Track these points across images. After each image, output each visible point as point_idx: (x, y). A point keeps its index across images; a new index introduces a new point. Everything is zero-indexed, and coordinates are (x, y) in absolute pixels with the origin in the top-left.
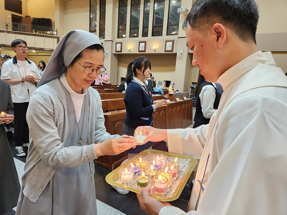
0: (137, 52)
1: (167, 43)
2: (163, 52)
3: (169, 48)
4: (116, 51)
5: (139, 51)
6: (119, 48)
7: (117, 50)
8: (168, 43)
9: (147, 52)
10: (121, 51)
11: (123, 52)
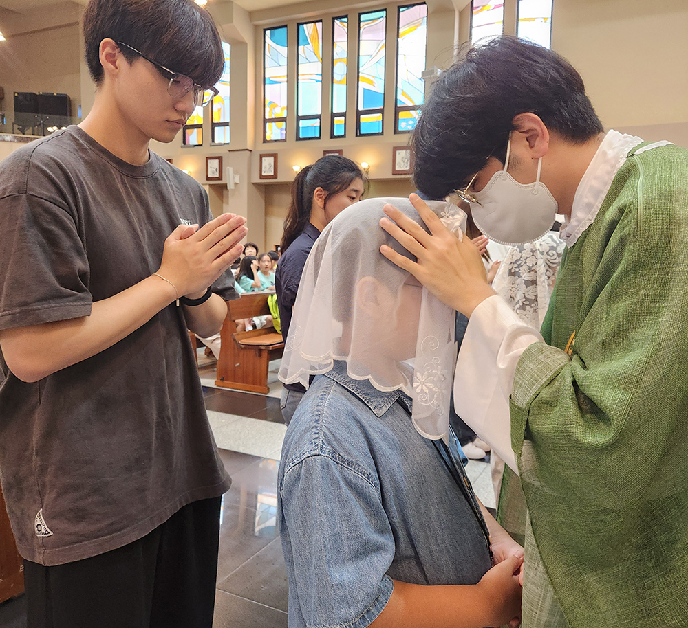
1: (397, 152)
2: (390, 176)
3: (403, 166)
4: (262, 177)
6: (268, 167)
7: (263, 174)
8: (399, 153)
10: (275, 176)
11: (280, 179)
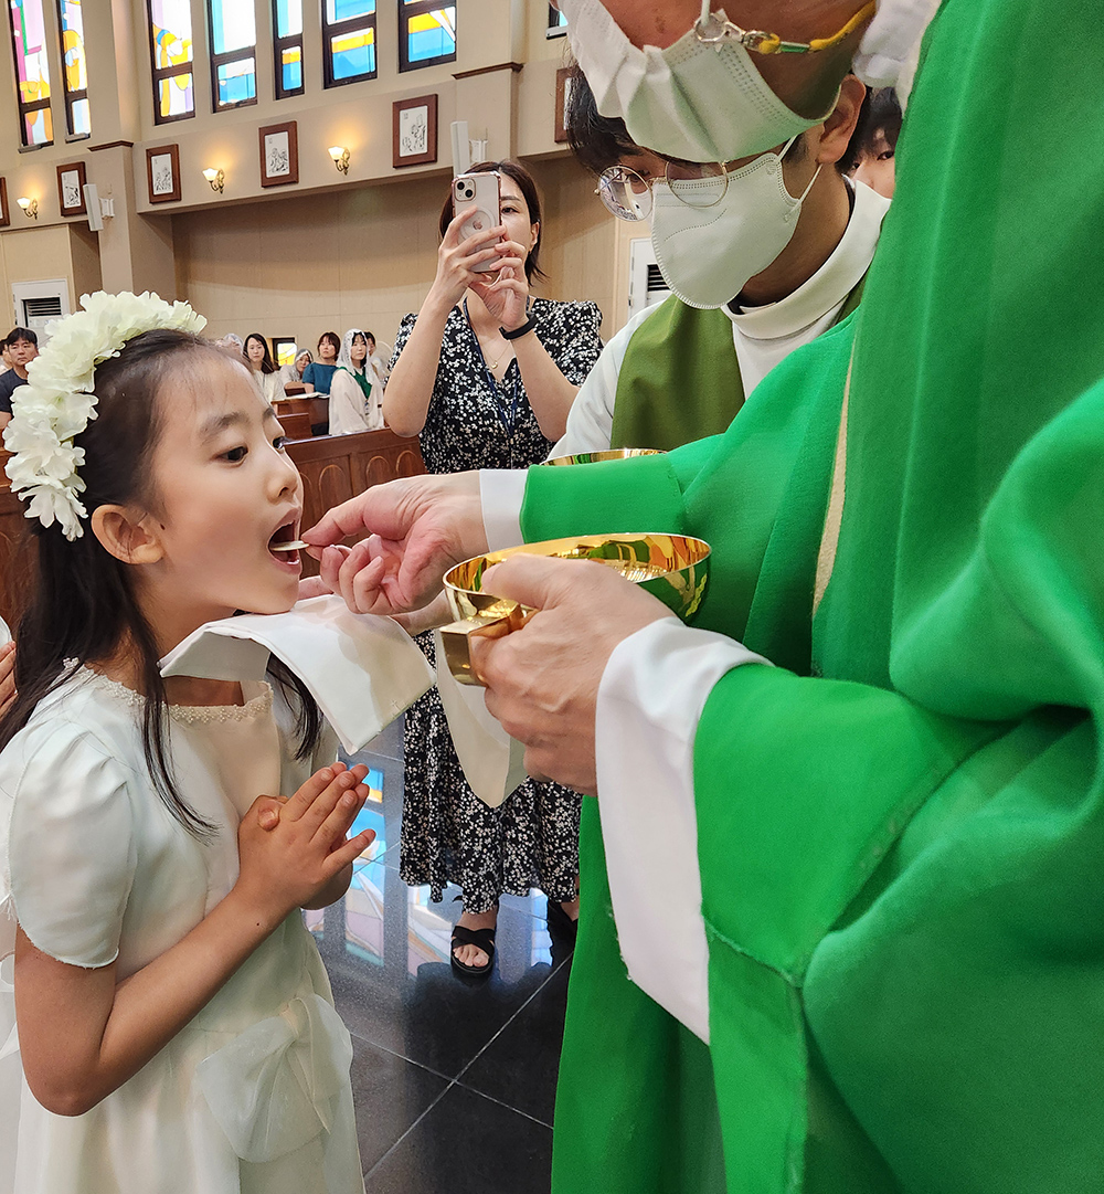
0: (257, 191)
1: (402, 112)
2: (387, 170)
3: (414, 145)
5: (267, 183)
6: (163, 177)
7: (156, 193)
8: (407, 117)
9: (307, 181)
10: (176, 195)
11: (189, 199)
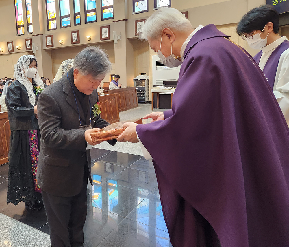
0: (71, 45)
1: (102, 29)
2: (99, 41)
3: (105, 35)
5: (73, 43)
6: (49, 42)
7: (48, 45)
9: (82, 43)
10: (52, 46)
11: (55, 47)
